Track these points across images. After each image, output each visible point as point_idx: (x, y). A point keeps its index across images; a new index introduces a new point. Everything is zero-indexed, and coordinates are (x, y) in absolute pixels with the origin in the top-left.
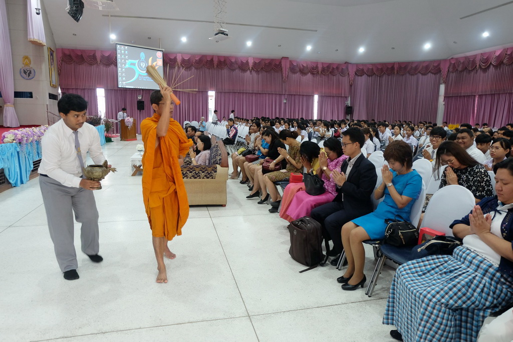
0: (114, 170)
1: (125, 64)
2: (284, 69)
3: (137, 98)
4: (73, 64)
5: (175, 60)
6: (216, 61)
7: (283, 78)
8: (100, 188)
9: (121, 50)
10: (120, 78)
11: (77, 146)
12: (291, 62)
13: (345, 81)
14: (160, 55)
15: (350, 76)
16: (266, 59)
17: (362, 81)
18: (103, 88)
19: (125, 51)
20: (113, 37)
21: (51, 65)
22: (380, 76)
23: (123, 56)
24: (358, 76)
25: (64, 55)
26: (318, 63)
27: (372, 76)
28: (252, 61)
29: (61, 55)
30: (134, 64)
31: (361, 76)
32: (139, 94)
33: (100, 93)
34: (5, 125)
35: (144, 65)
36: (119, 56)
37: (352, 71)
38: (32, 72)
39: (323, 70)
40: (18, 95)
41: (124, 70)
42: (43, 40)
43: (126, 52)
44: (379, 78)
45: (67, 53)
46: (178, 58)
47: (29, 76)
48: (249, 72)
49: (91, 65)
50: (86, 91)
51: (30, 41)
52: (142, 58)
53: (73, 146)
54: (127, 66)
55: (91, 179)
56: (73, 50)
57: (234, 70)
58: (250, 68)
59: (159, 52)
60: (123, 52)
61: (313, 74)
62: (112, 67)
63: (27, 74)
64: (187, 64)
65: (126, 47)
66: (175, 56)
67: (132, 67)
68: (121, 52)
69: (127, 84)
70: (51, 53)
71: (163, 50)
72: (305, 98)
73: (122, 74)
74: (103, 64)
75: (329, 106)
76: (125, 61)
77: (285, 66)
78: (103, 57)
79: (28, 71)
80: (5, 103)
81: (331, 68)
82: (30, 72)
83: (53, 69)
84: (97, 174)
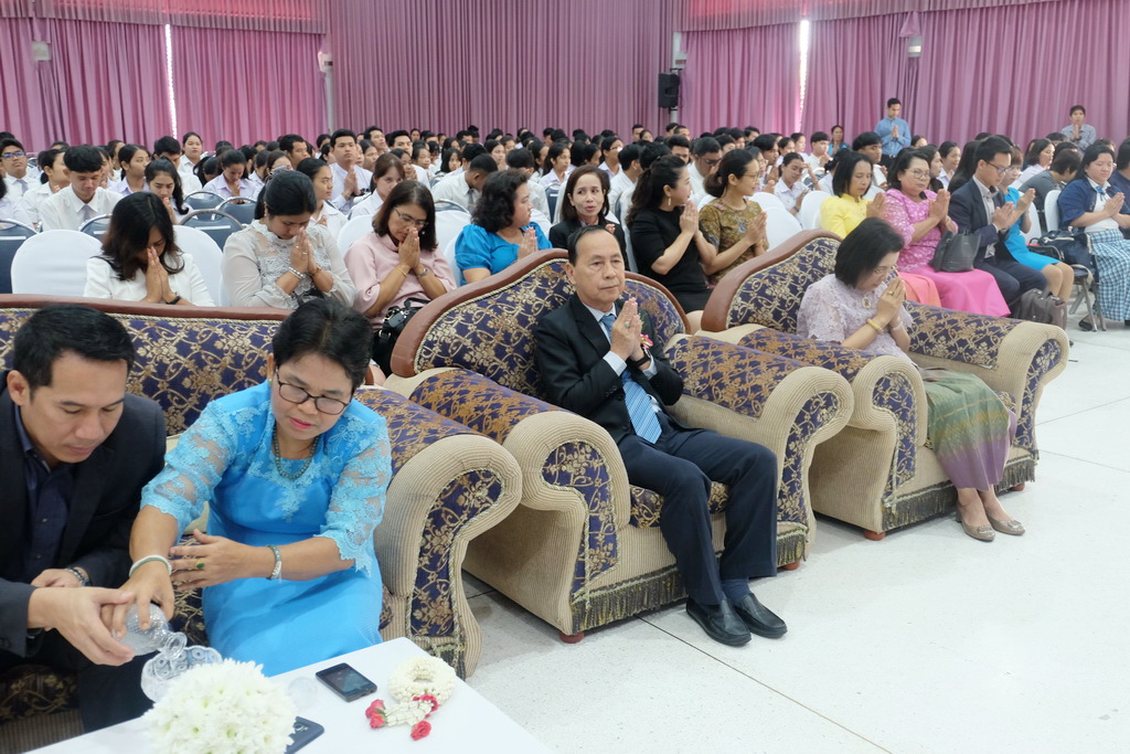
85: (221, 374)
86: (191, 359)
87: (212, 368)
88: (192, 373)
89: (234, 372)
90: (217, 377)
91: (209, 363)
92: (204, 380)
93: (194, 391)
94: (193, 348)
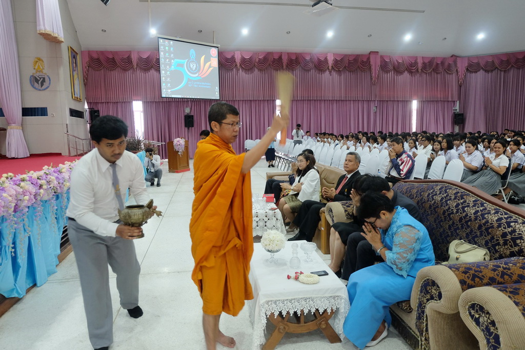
0: (159, 214)
1: (170, 66)
2: (373, 67)
3: (184, 111)
4: (102, 71)
5: (233, 59)
6: (285, 59)
7: (371, 79)
8: (142, 236)
9: (165, 47)
10: (164, 84)
11: (115, 183)
12: (382, 57)
13: (452, 79)
14: (214, 52)
15: (460, 74)
16: (350, 55)
17: (478, 80)
18: (140, 100)
19: (170, 46)
20: (153, 32)
21: (74, 70)
22: (505, 71)
23: (167, 54)
24: (471, 72)
25: (92, 59)
26: (417, 57)
27: (492, 71)
28: (333, 58)
29: (87, 59)
30: (181, 65)
31: (476, 72)
32: (187, 107)
33: (138, 107)
34: (8, 155)
35: (195, 66)
36: (162, 54)
37: (462, 66)
38: (47, 79)
39: (425, 66)
40: (27, 112)
41: (168, 73)
42: (59, 32)
43: (172, 49)
44: (503, 73)
45: (95, 56)
46: (236, 57)
47: (42, 86)
48: (327, 72)
49: (125, 70)
50: (119, 105)
51: (41, 34)
52: (192, 57)
53: (110, 182)
54: (173, 68)
55: (129, 225)
56: (102, 53)
57: (309, 70)
58: (330, 68)
59: (213, 49)
60: (167, 48)
61: (411, 72)
62: (153, 72)
63: (40, 82)
64: (248, 64)
65: (172, 42)
66: (232, 54)
67: (179, 69)
68: (164, 48)
69: (173, 93)
70: (74, 55)
71: (219, 46)
72: (400, 105)
73: (166, 79)
74: (141, 68)
75: (432, 114)
76: (170, 61)
77: (375, 63)
78: (140, 59)
79: (40, 78)
80: (9, 124)
81: (435, 64)
82: (44, 81)
83: (76, 76)
84: (136, 217)
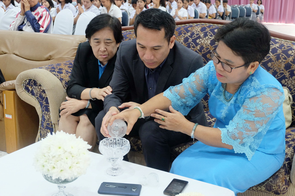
85: (285, 65)
86: (275, 55)
87: (282, 61)
88: (273, 61)
89: (291, 65)
90: (283, 65)
91: (282, 59)
92: (277, 65)
93: (271, 69)
94: (278, 51)
